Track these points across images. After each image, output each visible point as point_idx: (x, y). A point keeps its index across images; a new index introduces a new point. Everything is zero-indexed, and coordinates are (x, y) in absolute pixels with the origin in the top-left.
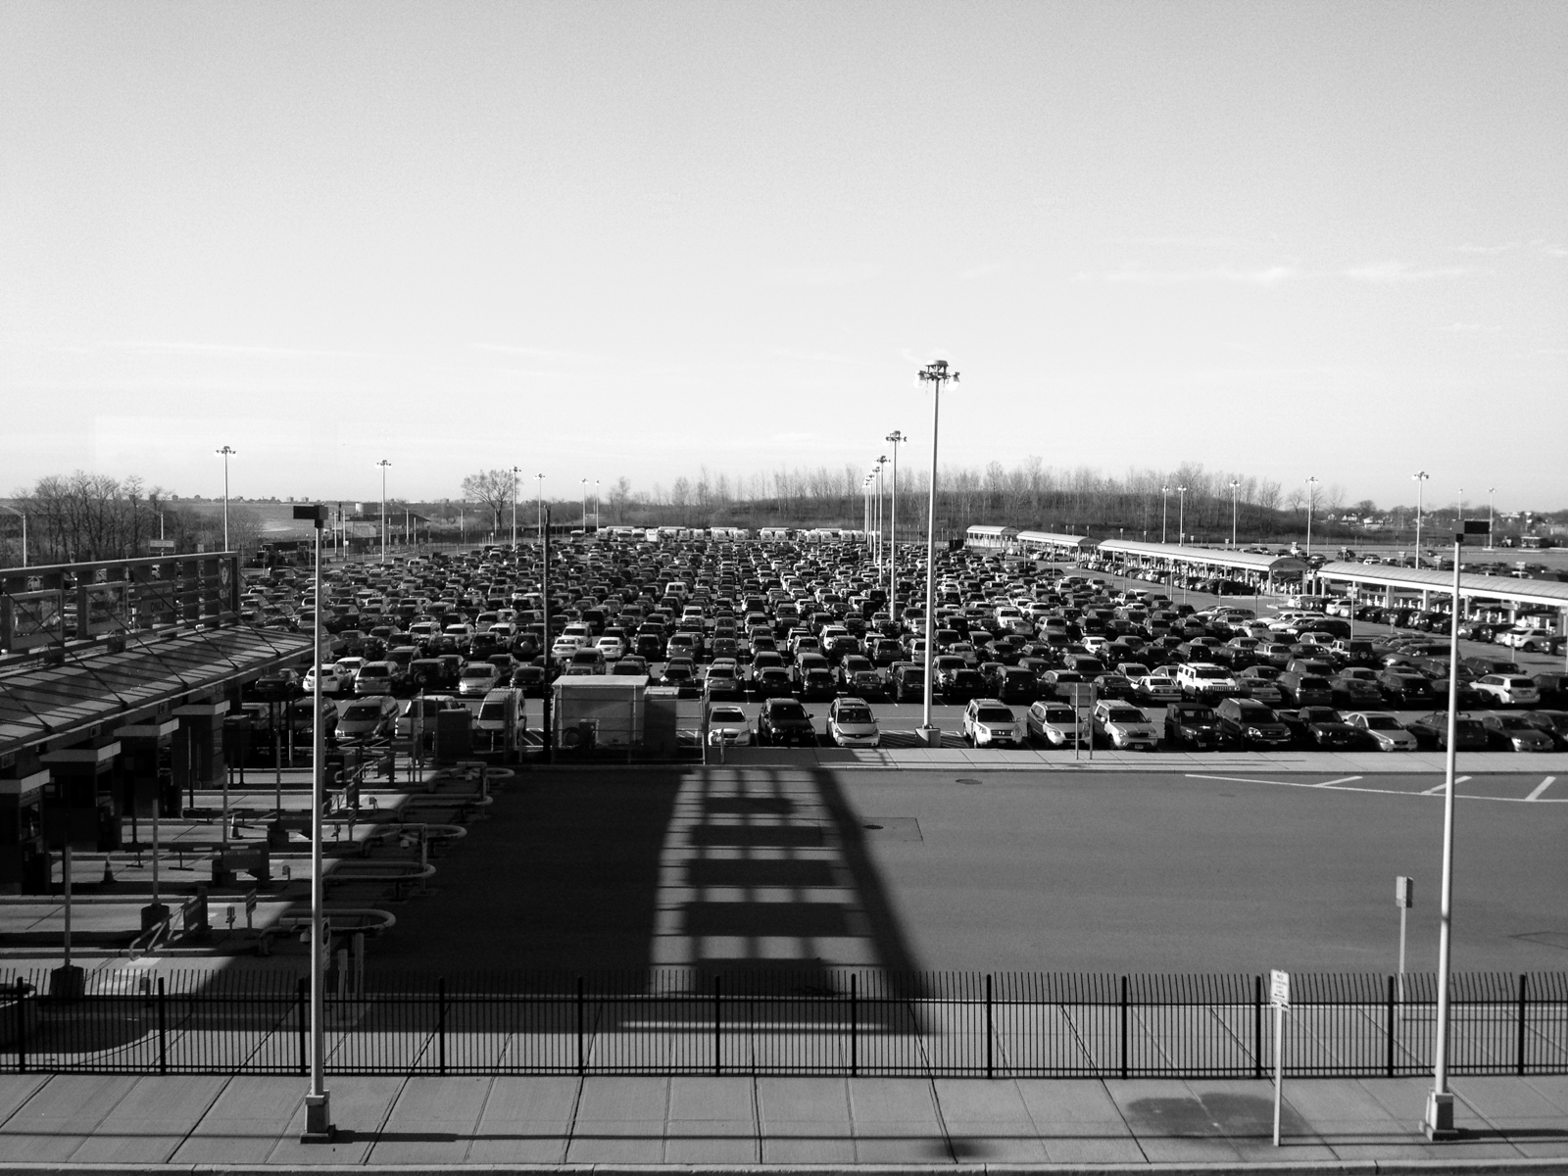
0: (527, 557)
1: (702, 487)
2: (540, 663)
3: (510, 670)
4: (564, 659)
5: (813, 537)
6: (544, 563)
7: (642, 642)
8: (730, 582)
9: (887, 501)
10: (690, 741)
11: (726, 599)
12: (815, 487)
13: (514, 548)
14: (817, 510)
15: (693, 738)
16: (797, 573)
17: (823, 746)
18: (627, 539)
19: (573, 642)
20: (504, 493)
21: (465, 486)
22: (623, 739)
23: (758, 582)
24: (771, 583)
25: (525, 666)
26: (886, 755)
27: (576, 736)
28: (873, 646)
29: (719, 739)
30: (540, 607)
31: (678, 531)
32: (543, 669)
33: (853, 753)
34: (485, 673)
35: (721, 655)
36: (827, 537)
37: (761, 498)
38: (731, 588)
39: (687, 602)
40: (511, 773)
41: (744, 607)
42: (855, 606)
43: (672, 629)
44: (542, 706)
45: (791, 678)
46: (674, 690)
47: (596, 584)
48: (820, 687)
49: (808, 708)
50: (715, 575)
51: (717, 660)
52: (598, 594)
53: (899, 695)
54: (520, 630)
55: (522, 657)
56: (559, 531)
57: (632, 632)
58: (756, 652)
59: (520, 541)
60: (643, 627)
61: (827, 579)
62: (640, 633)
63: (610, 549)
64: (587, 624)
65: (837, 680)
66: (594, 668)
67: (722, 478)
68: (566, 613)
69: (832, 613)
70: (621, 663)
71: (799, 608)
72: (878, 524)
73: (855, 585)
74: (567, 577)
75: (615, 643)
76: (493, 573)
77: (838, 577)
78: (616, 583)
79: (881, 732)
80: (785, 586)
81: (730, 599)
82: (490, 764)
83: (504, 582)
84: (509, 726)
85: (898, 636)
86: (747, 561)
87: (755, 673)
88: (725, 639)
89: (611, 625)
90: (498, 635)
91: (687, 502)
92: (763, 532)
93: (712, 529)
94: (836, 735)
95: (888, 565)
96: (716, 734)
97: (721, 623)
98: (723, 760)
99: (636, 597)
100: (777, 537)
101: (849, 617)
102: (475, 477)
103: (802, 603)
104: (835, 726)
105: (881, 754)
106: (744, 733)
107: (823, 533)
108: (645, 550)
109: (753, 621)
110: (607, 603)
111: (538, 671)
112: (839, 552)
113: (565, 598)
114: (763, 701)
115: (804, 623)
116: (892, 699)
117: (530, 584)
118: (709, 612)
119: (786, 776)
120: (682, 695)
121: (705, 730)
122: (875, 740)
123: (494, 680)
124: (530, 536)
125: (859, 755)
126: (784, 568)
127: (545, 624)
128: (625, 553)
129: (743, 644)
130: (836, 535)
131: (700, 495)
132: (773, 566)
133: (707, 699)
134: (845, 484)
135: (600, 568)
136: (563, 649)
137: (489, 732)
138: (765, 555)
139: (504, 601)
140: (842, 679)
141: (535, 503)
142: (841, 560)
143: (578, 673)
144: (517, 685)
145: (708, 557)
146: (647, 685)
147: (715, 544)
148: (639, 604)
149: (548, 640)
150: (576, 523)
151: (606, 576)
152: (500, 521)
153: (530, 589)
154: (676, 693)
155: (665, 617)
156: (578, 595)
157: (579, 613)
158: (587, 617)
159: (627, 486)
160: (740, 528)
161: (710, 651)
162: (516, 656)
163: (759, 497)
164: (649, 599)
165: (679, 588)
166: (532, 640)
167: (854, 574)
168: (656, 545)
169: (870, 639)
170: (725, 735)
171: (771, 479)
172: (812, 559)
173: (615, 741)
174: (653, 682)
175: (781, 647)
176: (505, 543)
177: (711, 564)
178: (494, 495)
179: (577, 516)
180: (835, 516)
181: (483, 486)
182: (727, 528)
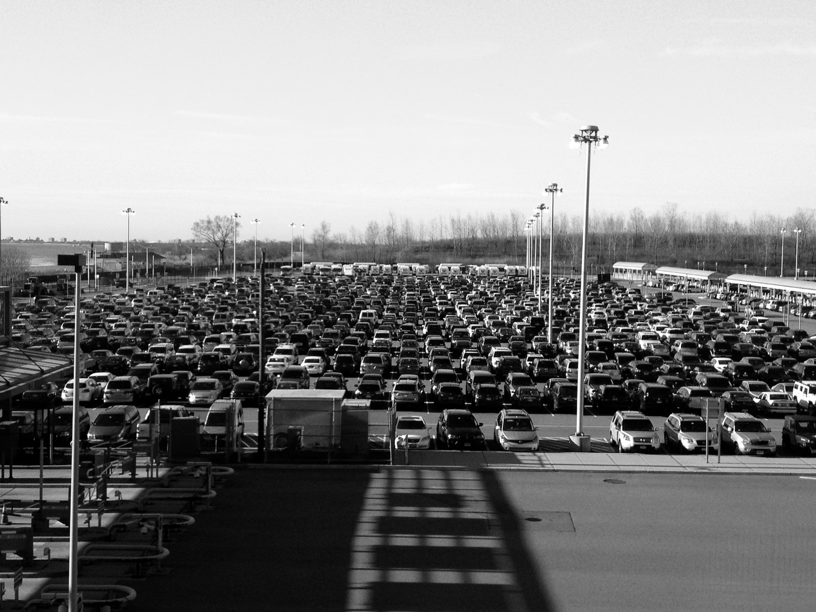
0: (245, 288)
1: (390, 230)
2: (256, 378)
3: (231, 384)
4: (276, 374)
5: (483, 271)
6: (260, 293)
7: (340, 360)
8: (413, 310)
9: (546, 241)
10: (379, 444)
11: (410, 324)
12: (484, 230)
13: (235, 280)
14: (487, 248)
15: (382, 442)
16: (469, 302)
17: (491, 450)
18: (327, 273)
19: (282, 360)
20: (226, 235)
21: (194, 229)
22: (324, 443)
23: (436, 310)
24: (447, 311)
25: (243, 380)
26: (544, 458)
27: (284, 440)
28: (533, 365)
29: (403, 443)
30: (255, 331)
31: (370, 266)
32: (257, 383)
33: (515, 456)
34: (210, 386)
35: (406, 371)
36: (494, 271)
37: (439, 238)
38: (414, 315)
39: (377, 326)
40: (231, 470)
41: (425, 331)
42: (518, 331)
43: (364, 350)
44: (257, 416)
45: (464, 392)
46: (367, 403)
47: (301, 311)
48: (489, 399)
49: (479, 418)
50: (400, 303)
51: (402, 376)
52: (303, 320)
53: (556, 406)
54: (239, 350)
55: (241, 372)
56: (272, 266)
57: (331, 352)
58: (435, 369)
59: (238, 275)
60: (341, 348)
61: (495, 307)
62: (338, 353)
63: (313, 281)
64: (294, 345)
65: (502, 393)
66: (300, 383)
67: (407, 222)
68: (277, 336)
69: (499, 336)
70: (322, 378)
71: (471, 332)
72: (538, 260)
73: (518, 312)
74: (277, 304)
75: (317, 361)
76: (217, 301)
77: (504, 306)
78: (318, 310)
79: (540, 438)
80: (459, 313)
81: (414, 325)
82: (214, 463)
83: (225, 309)
84: (230, 431)
85: (554, 357)
86: (427, 292)
87: (434, 388)
88: (409, 358)
89: (314, 346)
90: (221, 354)
91: (377, 242)
92: (441, 267)
93: (398, 265)
94: (502, 441)
95: (546, 295)
96: (401, 439)
97: (405, 345)
98: (407, 461)
99: (335, 322)
100: (452, 271)
101: (513, 340)
102: (203, 221)
103: (473, 328)
104: (501, 433)
105: (540, 457)
106: (425, 439)
107: (492, 267)
108: (343, 283)
109: (432, 343)
110: (310, 328)
111: (253, 386)
112: (505, 284)
113: (276, 323)
114: (441, 411)
115: (475, 345)
116: (549, 410)
117: (247, 311)
118: (395, 335)
119: (457, 475)
120: (374, 406)
121: (392, 436)
122: (535, 446)
123: (218, 392)
124: (247, 271)
125: (521, 458)
126: (458, 298)
127: (260, 346)
128: (325, 285)
129: (424, 362)
130: (502, 270)
131: (388, 236)
132: (449, 296)
133: (394, 410)
134: (510, 227)
135: (304, 298)
136: (275, 366)
137: (213, 436)
138: (442, 287)
139: (226, 325)
140: (507, 392)
141: (251, 243)
142: (507, 291)
143: (286, 387)
144: (236, 397)
145: (395, 288)
146: (344, 398)
147: (401, 277)
148: (338, 328)
149: (262, 360)
150: (285, 260)
151: (310, 304)
152: (223, 258)
153: (247, 316)
154: (368, 404)
155: (359, 339)
156: (287, 321)
157: (288, 336)
158: (294, 339)
159: (327, 229)
160: (421, 264)
161: (396, 368)
162: (236, 372)
163: (437, 237)
164: (346, 324)
165: (371, 315)
166: (249, 359)
167: (517, 303)
168: (352, 278)
169: (531, 359)
170: (409, 440)
171: (448, 222)
172: (482, 290)
173: (317, 444)
174: (349, 395)
175: (455, 365)
176: (227, 276)
177: (398, 295)
178: (218, 236)
179: (286, 254)
180: (501, 254)
181: (209, 229)
182: (411, 264)
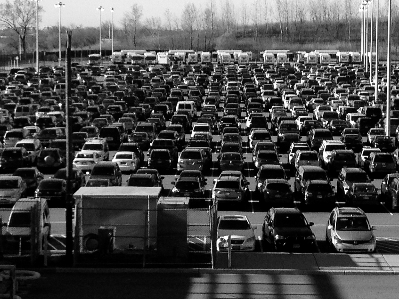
0: (49, 79)
1: (209, 13)
2: (62, 175)
3: (35, 181)
4: (84, 171)
5: (312, 58)
6: (66, 84)
7: (154, 156)
8: (235, 101)
9: (383, 24)
10: (199, 246)
11: (231, 116)
12: (314, 12)
13: (37, 71)
14: (316, 32)
15: (203, 244)
16: (298, 92)
18: (140, 62)
19: (92, 156)
20: (28, 21)
22: (138, 245)
23: (261, 101)
24: (273, 102)
25: (48, 178)
26: (381, 260)
27: (95, 242)
28: (369, 159)
29: (226, 245)
30: (61, 125)
31: (187, 54)
32: (64, 181)
33: (350, 259)
34: (12, 185)
35: (228, 168)
36: (325, 58)
37: (263, 22)
38: (236, 106)
39: (195, 119)
40: (37, 275)
41: (248, 124)
42: (352, 123)
43: (182, 144)
44: (64, 216)
45: (292, 189)
46: (185, 200)
47: (112, 103)
48: (320, 197)
49: (309, 217)
50: (221, 94)
51: (224, 172)
52: (113, 113)
53: (394, 205)
54: (44, 145)
55: (46, 170)
56: (78, 54)
57: (145, 147)
58: (260, 165)
59: (42, 64)
60: (156, 142)
61: (326, 97)
62: (152, 148)
63: (124, 71)
64: (105, 140)
65: (335, 191)
66: (111, 181)
67: (228, 5)
68: (85, 130)
69: (331, 129)
70: (136, 175)
71: (299, 124)
72: (374, 45)
73: (352, 102)
74: (85, 96)
75: (130, 157)
76: (19, 93)
77: (336, 95)
78: (130, 102)
79: (377, 239)
80: (286, 104)
81: (236, 117)
82: (18, 267)
83: (28, 102)
84: (35, 232)
85: (393, 150)
86: (251, 81)
87: (259, 185)
88: (231, 154)
89: (126, 140)
90: (24, 150)
91: (194, 27)
92: (265, 54)
93: (218, 52)
94: (334, 242)
95: (383, 84)
96: (223, 241)
97: (227, 139)
98: (230, 264)
99: (148, 115)
100: (278, 58)
101: (347, 132)
103: (302, 120)
104: (334, 234)
105: (377, 259)
106: (249, 240)
107: (322, 54)
108: (157, 72)
109: (257, 136)
110: (122, 121)
111: (60, 184)
112: (337, 72)
113: (84, 117)
114: (267, 210)
115: (304, 138)
116: (387, 208)
117: (51, 104)
118: (216, 128)
119: (287, 279)
120: (193, 205)
121: (213, 237)
122: (372, 247)
123: (21, 191)
124: (51, 60)
125: (356, 260)
126: (285, 87)
127: (67, 140)
128: (138, 74)
129: (248, 158)
130: (333, 56)
131: (207, 19)
132: (275, 86)
133: (215, 208)
134: (343, 9)
135: (115, 88)
136: (83, 163)
137: (17, 237)
138: (268, 76)
139: (29, 119)
140: (341, 190)
141: (55, 30)
142: (339, 80)
143: (97, 184)
144: (40, 195)
145: (215, 78)
146: (159, 196)
147: (221, 66)
148: (152, 121)
149: (70, 155)
150: (93, 48)
151: (121, 95)
152: (24, 46)
153: (52, 108)
154: (187, 203)
155: (176, 133)
156: (95, 114)
157: (97, 130)
158: (104, 133)
159: (139, 12)
160: (244, 51)
161: (217, 164)
162: (40, 169)
163: (262, 21)
164: (161, 117)
165: (188, 106)
166: (54, 155)
167: (351, 92)
168: (167, 66)
169: (367, 153)
170: (233, 242)
172: (312, 78)
173: (131, 246)
174: (165, 193)
175: (283, 160)
176: (29, 65)
177: (218, 85)
178: (19, 23)
179: (94, 41)
180: (333, 38)
181: (8, 14)
182: (232, 51)
